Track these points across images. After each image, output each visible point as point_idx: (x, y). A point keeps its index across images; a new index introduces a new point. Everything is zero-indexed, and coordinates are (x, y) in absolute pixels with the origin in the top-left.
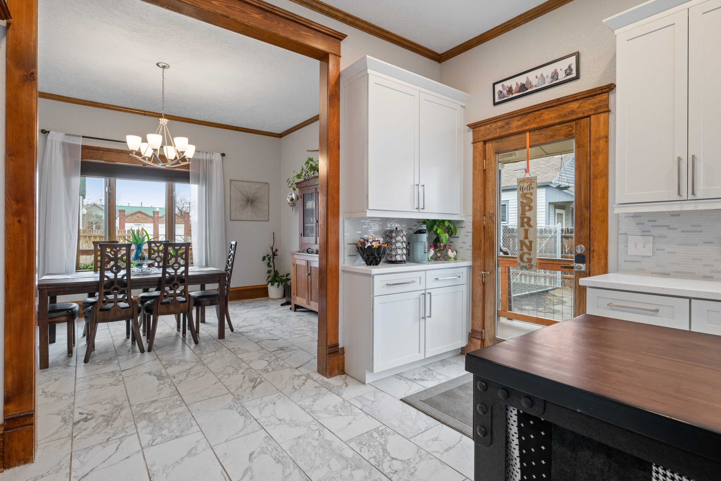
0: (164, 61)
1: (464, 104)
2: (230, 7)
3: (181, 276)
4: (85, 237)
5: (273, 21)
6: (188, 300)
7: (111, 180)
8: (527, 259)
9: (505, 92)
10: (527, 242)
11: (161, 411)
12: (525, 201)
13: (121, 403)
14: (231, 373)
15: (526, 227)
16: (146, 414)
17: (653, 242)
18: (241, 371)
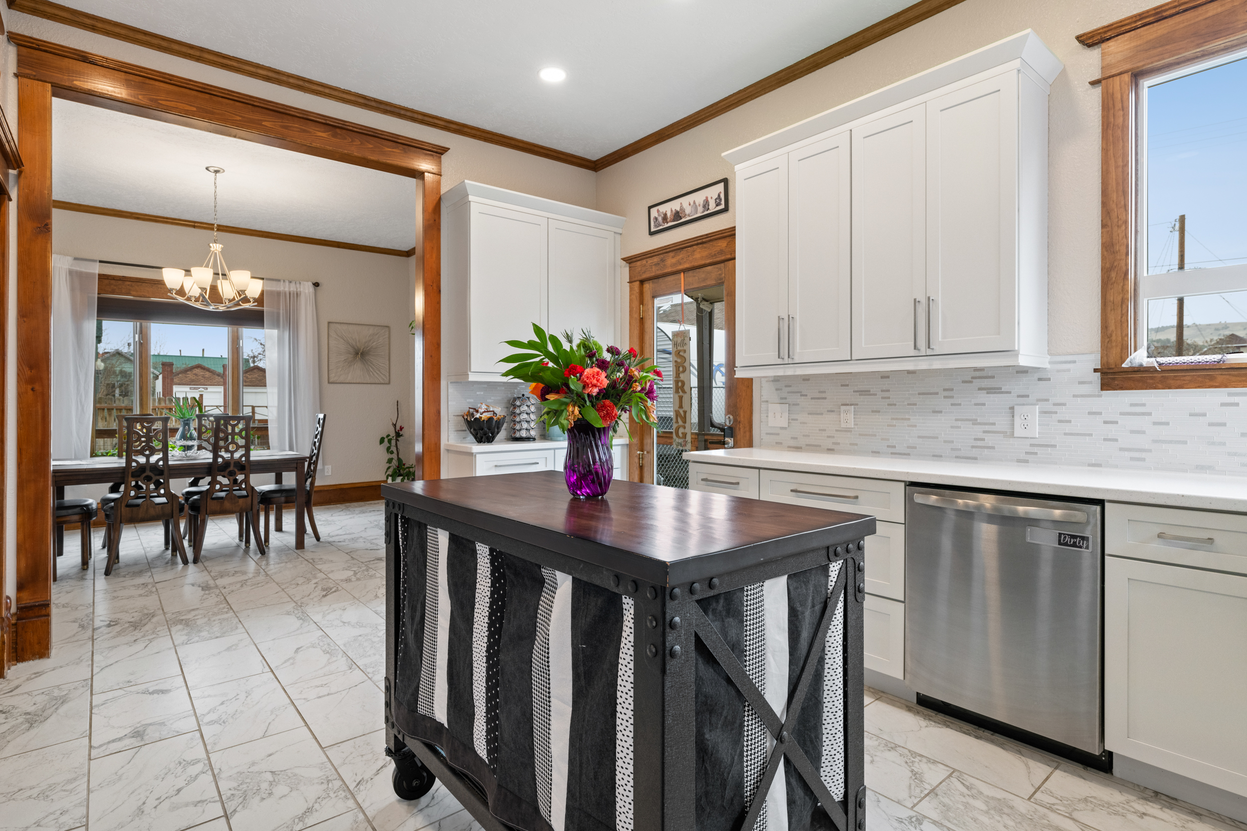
0: (217, 164)
1: (620, 231)
2: (286, 127)
3: (239, 460)
4: (102, 411)
5: (346, 139)
6: (250, 495)
7: (143, 324)
8: (682, 433)
9: (660, 219)
10: (681, 411)
11: (202, 618)
12: (679, 360)
13: (152, 611)
14: (300, 583)
15: (681, 394)
16: (182, 620)
17: (789, 410)
18: (314, 581)
